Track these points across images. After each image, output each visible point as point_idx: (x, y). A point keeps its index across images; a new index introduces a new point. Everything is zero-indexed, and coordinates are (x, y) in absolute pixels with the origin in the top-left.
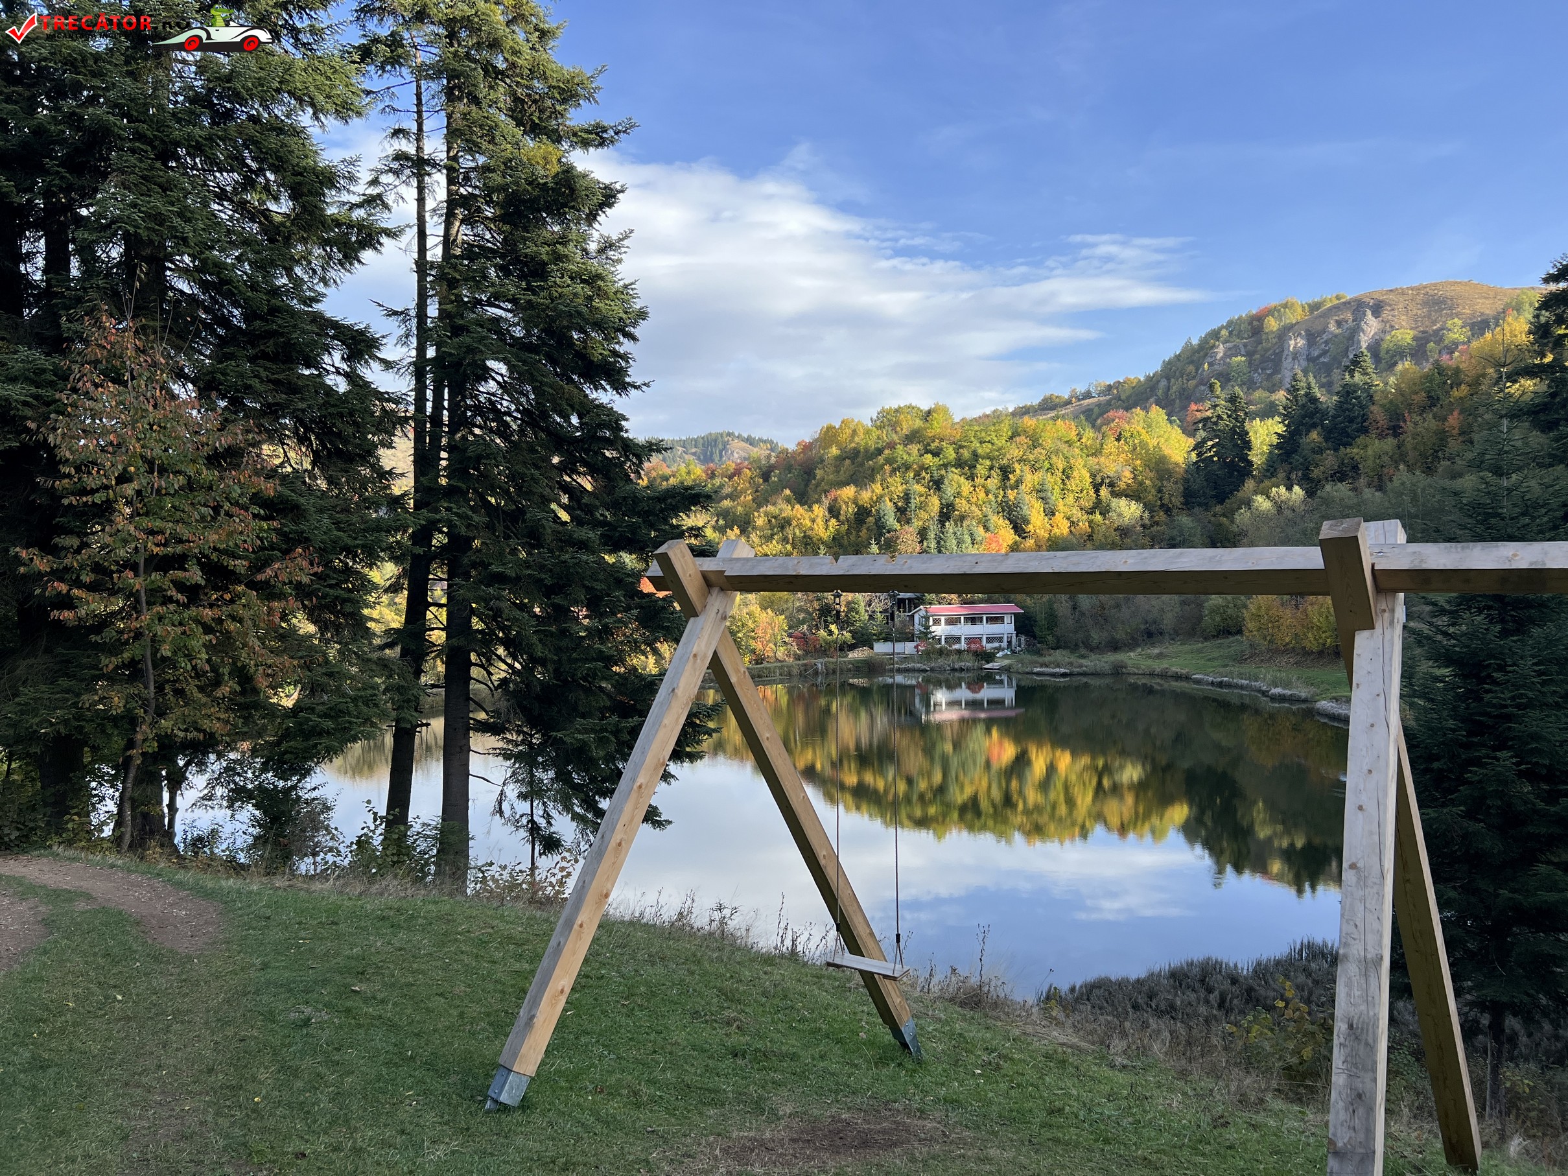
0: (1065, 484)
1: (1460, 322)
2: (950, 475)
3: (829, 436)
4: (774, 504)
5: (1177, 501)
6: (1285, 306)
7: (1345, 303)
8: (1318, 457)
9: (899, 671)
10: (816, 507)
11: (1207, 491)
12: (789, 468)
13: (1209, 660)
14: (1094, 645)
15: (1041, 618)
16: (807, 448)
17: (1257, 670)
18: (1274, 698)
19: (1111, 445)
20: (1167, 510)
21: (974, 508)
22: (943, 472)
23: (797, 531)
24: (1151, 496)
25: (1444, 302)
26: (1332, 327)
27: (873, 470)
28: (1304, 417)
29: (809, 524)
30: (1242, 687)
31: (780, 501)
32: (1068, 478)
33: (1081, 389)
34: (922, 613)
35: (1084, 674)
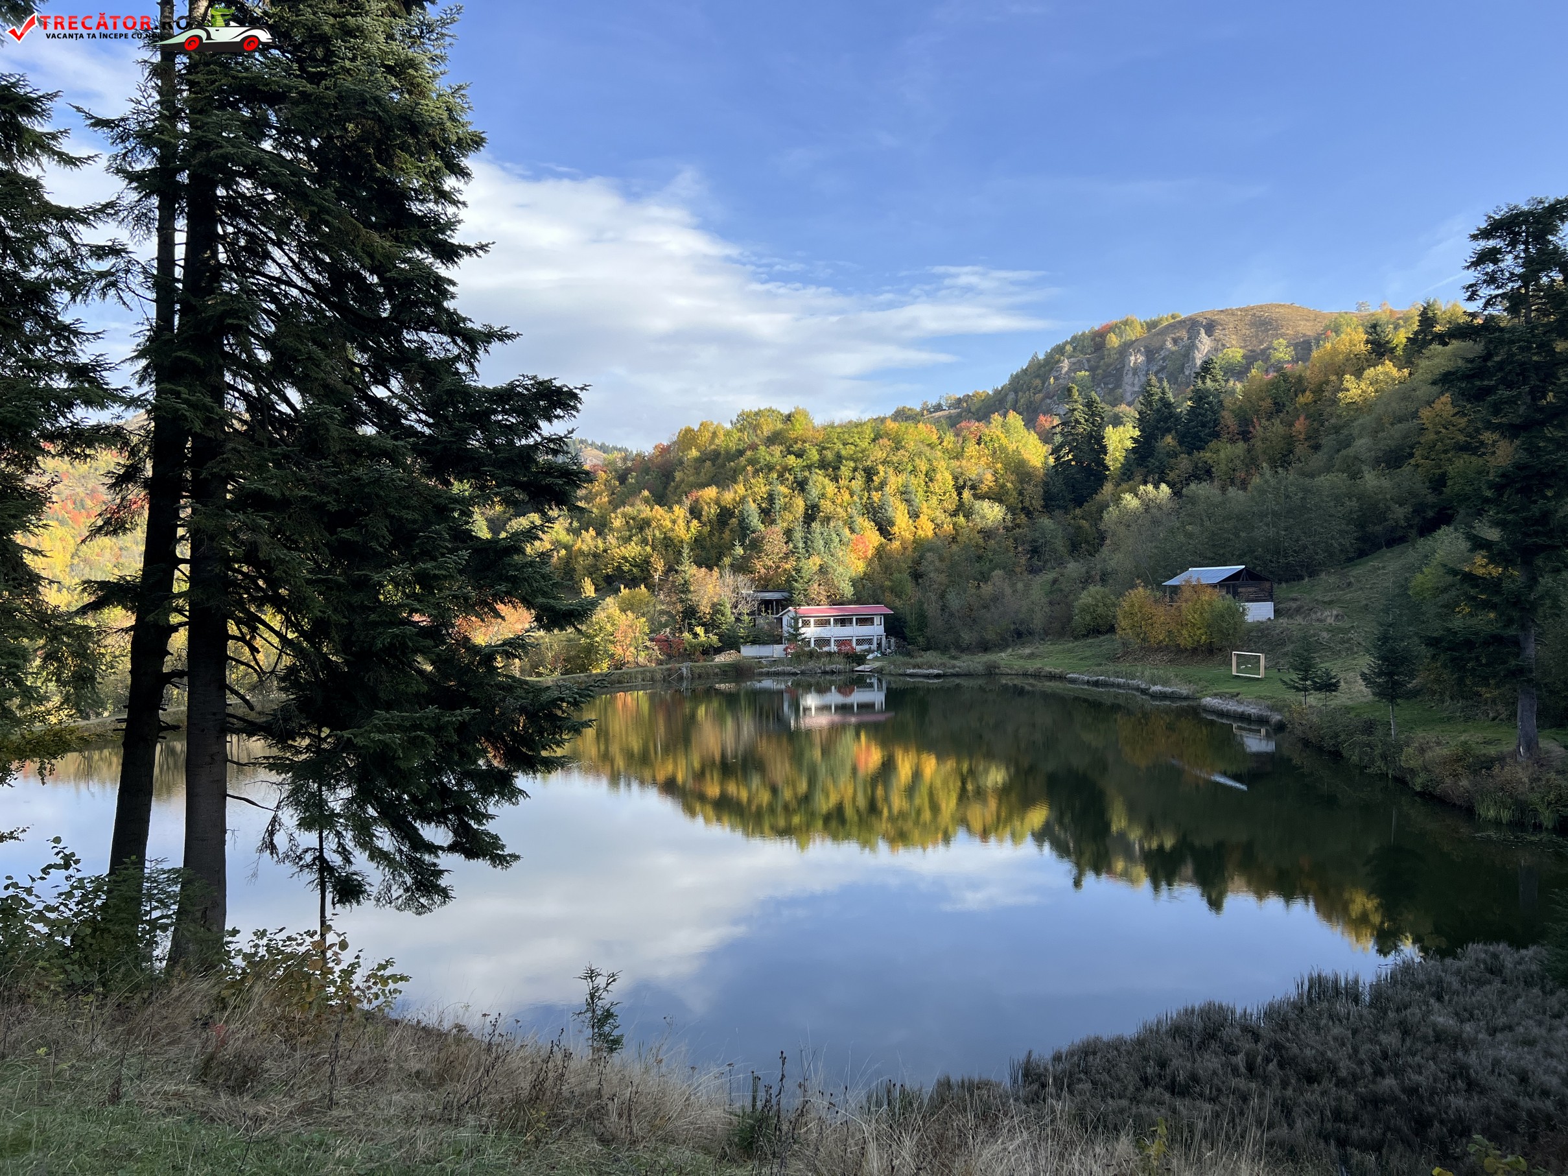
0: (928, 487)
1: (1285, 342)
2: (815, 477)
3: (687, 438)
4: (632, 505)
5: (1038, 503)
6: (1126, 323)
7: (1180, 322)
8: (1173, 461)
9: (768, 675)
10: (676, 508)
11: (1066, 494)
12: (647, 471)
13: (1081, 659)
14: (964, 645)
15: (911, 619)
16: (665, 451)
17: (1133, 669)
18: (1155, 696)
19: (972, 449)
20: (1028, 513)
21: (839, 509)
22: (807, 474)
23: (657, 533)
24: (1013, 498)
25: (1270, 323)
26: (1169, 345)
27: (735, 471)
28: (1158, 421)
29: (670, 525)
30: (1119, 686)
31: (638, 502)
32: (931, 480)
33: (933, 402)
34: (792, 614)
35: (957, 675)
